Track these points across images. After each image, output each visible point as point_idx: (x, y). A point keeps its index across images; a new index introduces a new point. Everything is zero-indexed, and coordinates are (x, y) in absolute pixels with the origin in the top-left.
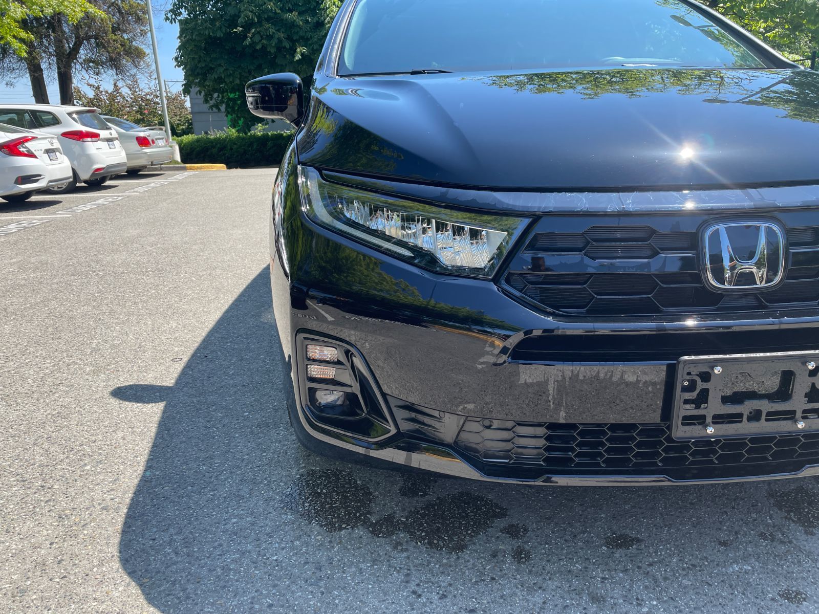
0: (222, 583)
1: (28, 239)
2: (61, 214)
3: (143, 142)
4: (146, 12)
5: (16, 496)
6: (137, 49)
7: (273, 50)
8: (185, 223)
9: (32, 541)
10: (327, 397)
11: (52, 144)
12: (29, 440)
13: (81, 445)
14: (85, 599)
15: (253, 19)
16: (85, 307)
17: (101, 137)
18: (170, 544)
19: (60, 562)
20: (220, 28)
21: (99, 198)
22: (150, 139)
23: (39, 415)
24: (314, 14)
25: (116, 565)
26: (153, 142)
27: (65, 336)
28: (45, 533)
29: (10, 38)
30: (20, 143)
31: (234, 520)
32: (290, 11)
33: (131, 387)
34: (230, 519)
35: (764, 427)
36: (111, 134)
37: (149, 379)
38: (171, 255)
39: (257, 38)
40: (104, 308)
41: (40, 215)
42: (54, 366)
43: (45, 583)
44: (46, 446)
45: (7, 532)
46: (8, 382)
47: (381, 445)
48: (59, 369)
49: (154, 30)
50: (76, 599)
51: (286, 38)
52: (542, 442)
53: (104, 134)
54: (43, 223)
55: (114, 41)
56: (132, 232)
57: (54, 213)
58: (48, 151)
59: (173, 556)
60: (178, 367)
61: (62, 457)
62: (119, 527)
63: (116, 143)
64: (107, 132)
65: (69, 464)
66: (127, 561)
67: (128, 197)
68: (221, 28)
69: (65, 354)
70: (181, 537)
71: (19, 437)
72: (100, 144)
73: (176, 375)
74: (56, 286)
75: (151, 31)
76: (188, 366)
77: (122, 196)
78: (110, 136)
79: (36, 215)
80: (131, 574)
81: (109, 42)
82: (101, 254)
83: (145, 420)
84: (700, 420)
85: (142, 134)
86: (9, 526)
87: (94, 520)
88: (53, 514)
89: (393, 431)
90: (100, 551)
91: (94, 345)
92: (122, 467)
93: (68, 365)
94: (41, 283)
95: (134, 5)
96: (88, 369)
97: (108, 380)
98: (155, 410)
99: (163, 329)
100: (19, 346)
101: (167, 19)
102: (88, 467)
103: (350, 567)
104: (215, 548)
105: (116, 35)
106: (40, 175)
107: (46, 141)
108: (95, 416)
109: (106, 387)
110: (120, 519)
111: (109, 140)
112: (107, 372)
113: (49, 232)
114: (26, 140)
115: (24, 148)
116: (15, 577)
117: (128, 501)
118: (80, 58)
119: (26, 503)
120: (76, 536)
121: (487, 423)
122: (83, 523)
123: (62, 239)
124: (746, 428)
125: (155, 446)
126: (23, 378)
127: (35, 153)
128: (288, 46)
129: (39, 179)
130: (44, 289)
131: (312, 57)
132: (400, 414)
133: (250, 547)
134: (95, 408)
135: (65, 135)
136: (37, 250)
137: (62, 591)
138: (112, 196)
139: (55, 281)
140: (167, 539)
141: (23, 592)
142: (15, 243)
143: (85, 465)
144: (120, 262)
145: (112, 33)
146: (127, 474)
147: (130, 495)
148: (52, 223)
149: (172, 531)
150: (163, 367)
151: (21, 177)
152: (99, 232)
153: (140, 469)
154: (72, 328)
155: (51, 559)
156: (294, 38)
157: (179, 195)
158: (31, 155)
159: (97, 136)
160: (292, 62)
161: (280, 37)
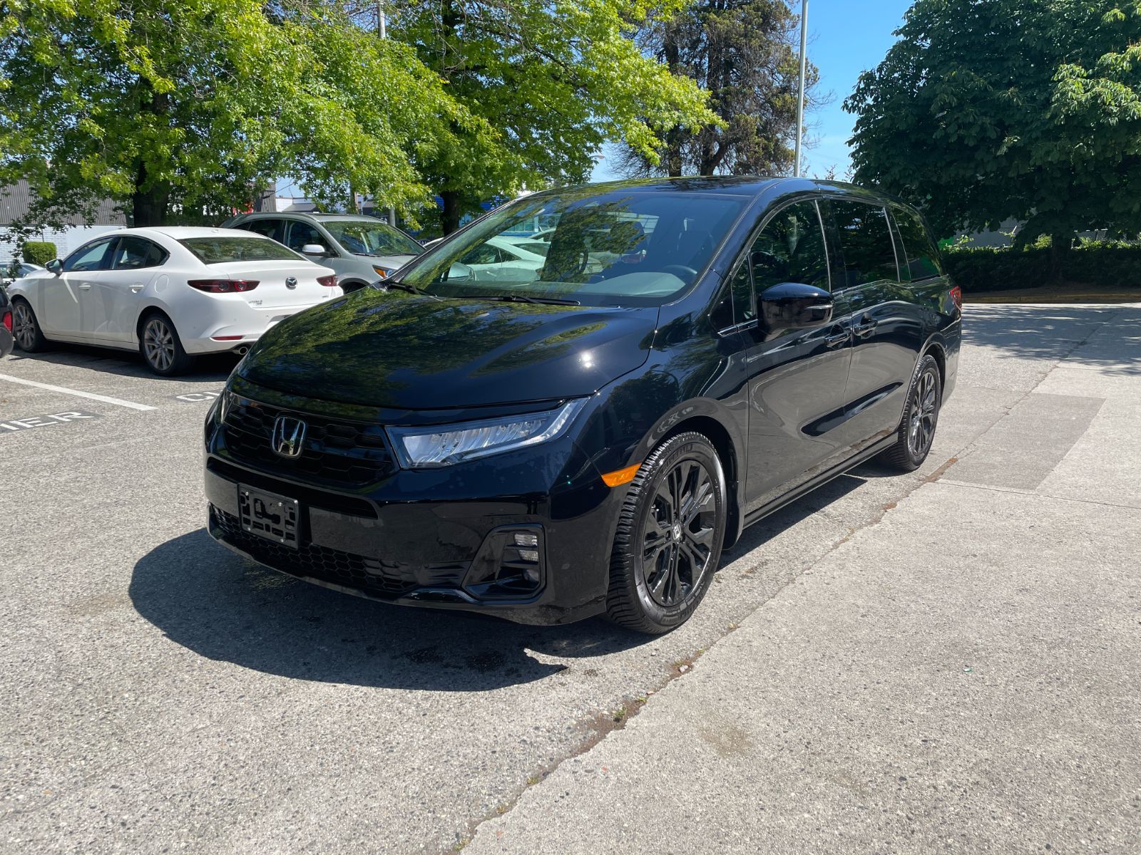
7: (972, 143)
24: (1045, 89)
32: (1008, 86)
35: (271, 536)
39: (952, 129)
51: (993, 125)
68: (907, 116)
101: (846, 106)
124: (265, 534)
128: (993, 135)
131: (1026, 148)
156: (1006, 124)
160: (996, 158)
161: (983, 123)
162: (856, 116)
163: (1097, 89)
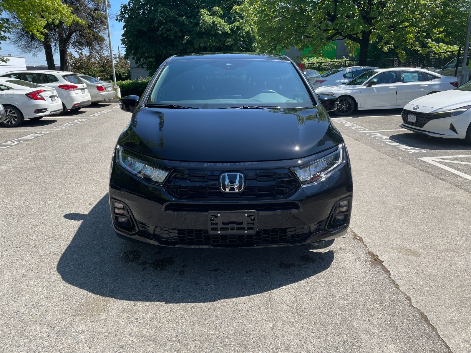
0: (86, 276)
1: (39, 143)
2: (55, 129)
3: (100, 89)
4: (106, 18)
5: (25, 249)
6: (101, 37)
7: (172, 38)
8: (113, 136)
9: (30, 262)
10: (122, 220)
11: (53, 93)
12: (32, 232)
13: (49, 234)
14: (44, 278)
15: (162, 21)
16: (60, 179)
17: (78, 88)
18: (73, 265)
19: (37, 268)
20: (145, 25)
21: (76, 119)
22: (103, 87)
23: (36, 223)
24: (195, 18)
25: (55, 270)
26: (105, 89)
27: (50, 192)
28: (34, 260)
29: (35, 32)
30: (37, 93)
31: (95, 259)
32: (182, 16)
33: (71, 214)
34: (94, 259)
35: (235, 232)
36: (83, 86)
37: (79, 211)
38: (102, 154)
39: (164, 31)
40: (67, 180)
41: (46, 129)
42: (43, 204)
43: (32, 274)
44: (37, 234)
45: (22, 259)
46: (25, 210)
47: (134, 234)
48: (45, 206)
49: (109, 27)
50: (41, 278)
51: (179, 31)
52: (177, 235)
53: (79, 86)
54: (47, 134)
55: (89, 33)
56: (87, 140)
57: (53, 128)
58: (51, 97)
59: (73, 268)
60: (91, 207)
61: (42, 237)
62: (58, 260)
63: (86, 90)
64: (82, 85)
65: (44, 240)
66: (58, 269)
67: (90, 119)
69: (48, 200)
70: (77, 263)
71: (28, 230)
72: (77, 91)
73: (89, 210)
74: (49, 168)
75: (108, 28)
76: (95, 207)
77: (87, 118)
78: (83, 87)
79: (44, 129)
80: (59, 272)
81: (86, 34)
82: (70, 152)
83: (74, 227)
84: (216, 229)
85: (100, 85)
86: (22, 258)
87: (50, 257)
88: (37, 255)
89: (137, 230)
90: (51, 266)
91: (60, 196)
92: (62, 242)
93: (49, 204)
94: (42, 167)
95: (100, 14)
96: (56, 206)
97: (63, 211)
98: (79, 223)
99: (89, 190)
100: (31, 196)
101: (117, 19)
102: (51, 241)
103: (127, 273)
104: (87, 267)
105: (90, 30)
106: (46, 109)
107: (50, 92)
108: (56, 224)
109: (62, 213)
110: (59, 258)
111: (82, 89)
112: (63, 208)
113: (49, 139)
114: (41, 91)
115: (39, 95)
116: (23, 272)
117: (62, 252)
118: (71, 40)
119: (28, 251)
120: (44, 262)
121: (161, 228)
122: (46, 258)
123: (54, 143)
124: (230, 232)
125: (75, 235)
126: (31, 209)
127: (45, 98)
128: (180, 35)
129: (46, 111)
130: (43, 170)
131: (193, 41)
132: (139, 225)
133: (98, 267)
134: (56, 221)
135: (60, 86)
136: (43, 149)
137: (37, 276)
138: (82, 118)
139: (49, 166)
140: (72, 263)
141: (25, 276)
142: (33, 145)
143: (50, 240)
144: (78, 157)
145: (88, 29)
146: (64, 244)
147: (64, 251)
148: (51, 134)
149: (75, 261)
150: (85, 207)
151: (38, 110)
152: (72, 140)
153: (69, 243)
154: (53, 188)
155: (35, 267)
156: (184, 31)
157: (115, 118)
158: (43, 99)
159: (76, 87)
160: (182, 44)
161: (176, 30)
162: (123, 24)
163: (214, 19)
